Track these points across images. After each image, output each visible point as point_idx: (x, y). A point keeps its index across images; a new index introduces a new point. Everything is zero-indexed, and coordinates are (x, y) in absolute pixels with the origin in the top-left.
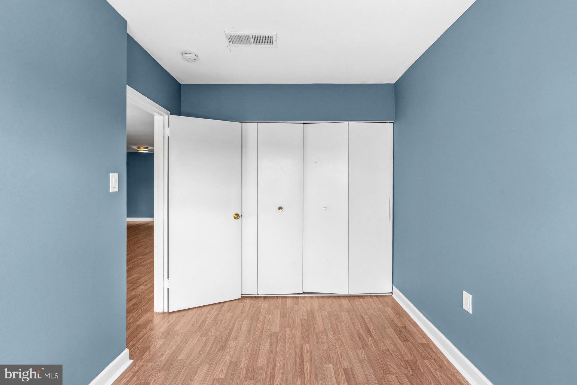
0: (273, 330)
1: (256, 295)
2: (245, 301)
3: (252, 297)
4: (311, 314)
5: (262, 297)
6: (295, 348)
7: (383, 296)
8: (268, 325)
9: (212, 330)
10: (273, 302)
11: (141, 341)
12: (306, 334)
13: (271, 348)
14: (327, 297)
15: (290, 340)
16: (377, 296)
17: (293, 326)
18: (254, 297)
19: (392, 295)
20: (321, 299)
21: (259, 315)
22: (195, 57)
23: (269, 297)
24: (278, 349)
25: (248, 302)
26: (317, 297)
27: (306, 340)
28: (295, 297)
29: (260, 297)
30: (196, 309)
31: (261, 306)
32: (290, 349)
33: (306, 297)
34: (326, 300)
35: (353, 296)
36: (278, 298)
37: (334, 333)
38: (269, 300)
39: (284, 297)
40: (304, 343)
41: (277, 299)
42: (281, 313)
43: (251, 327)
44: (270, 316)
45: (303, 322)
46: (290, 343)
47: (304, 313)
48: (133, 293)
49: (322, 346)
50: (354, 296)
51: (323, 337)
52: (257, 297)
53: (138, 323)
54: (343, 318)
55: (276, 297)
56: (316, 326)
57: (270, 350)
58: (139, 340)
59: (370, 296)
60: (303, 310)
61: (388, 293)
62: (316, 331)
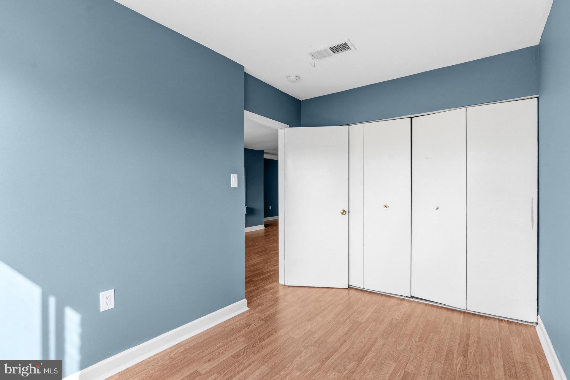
0: (359, 320)
1: (362, 289)
2: (351, 291)
3: (358, 289)
4: (408, 317)
5: (368, 291)
6: (370, 339)
7: (520, 324)
8: (357, 314)
9: (310, 305)
10: (375, 297)
11: (260, 299)
12: (389, 331)
13: (348, 332)
14: (438, 307)
15: (369, 332)
16: (509, 322)
17: (380, 322)
18: (360, 290)
19: (535, 326)
20: (429, 308)
21: (355, 305)
22: (296, 78)
23: (375, 293)
24: (354, 334)
25: (352, 292)
26: (426, 304)
27: (385, 336)
28: (402, 299)
29: (366, 291)
30: (308, 288)
31: (361, 299)
32: (365, 338)
33: (413, 301)
34: (435, 309)
35: (473, 314)
36: (382, 296)
37: (420, 340)
38: (373, 295)
39: (389, 296)
40: (381, 338)
41: (380, 296)
42: (376, 309)
43: (341, 312)
44: (365, 308)
45: (393, 321)
46: (368, 334)
47: (399, 314)
48: (273, 268)
49: (397, 346)
50: (475, 315)
51: (404, 339)
52: (363, 291)
53: (265, 287)
54: (442, 330)
55: (382, 294)
56: (404, 328)
57: (346, 333)
58: (260, 298)
59: (498, 319)
60: (402, 311)
61: (531, 322)
62: (401, 333)
